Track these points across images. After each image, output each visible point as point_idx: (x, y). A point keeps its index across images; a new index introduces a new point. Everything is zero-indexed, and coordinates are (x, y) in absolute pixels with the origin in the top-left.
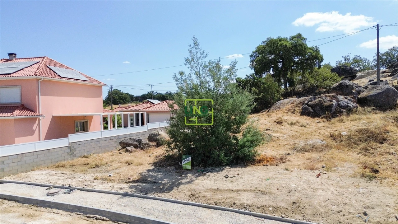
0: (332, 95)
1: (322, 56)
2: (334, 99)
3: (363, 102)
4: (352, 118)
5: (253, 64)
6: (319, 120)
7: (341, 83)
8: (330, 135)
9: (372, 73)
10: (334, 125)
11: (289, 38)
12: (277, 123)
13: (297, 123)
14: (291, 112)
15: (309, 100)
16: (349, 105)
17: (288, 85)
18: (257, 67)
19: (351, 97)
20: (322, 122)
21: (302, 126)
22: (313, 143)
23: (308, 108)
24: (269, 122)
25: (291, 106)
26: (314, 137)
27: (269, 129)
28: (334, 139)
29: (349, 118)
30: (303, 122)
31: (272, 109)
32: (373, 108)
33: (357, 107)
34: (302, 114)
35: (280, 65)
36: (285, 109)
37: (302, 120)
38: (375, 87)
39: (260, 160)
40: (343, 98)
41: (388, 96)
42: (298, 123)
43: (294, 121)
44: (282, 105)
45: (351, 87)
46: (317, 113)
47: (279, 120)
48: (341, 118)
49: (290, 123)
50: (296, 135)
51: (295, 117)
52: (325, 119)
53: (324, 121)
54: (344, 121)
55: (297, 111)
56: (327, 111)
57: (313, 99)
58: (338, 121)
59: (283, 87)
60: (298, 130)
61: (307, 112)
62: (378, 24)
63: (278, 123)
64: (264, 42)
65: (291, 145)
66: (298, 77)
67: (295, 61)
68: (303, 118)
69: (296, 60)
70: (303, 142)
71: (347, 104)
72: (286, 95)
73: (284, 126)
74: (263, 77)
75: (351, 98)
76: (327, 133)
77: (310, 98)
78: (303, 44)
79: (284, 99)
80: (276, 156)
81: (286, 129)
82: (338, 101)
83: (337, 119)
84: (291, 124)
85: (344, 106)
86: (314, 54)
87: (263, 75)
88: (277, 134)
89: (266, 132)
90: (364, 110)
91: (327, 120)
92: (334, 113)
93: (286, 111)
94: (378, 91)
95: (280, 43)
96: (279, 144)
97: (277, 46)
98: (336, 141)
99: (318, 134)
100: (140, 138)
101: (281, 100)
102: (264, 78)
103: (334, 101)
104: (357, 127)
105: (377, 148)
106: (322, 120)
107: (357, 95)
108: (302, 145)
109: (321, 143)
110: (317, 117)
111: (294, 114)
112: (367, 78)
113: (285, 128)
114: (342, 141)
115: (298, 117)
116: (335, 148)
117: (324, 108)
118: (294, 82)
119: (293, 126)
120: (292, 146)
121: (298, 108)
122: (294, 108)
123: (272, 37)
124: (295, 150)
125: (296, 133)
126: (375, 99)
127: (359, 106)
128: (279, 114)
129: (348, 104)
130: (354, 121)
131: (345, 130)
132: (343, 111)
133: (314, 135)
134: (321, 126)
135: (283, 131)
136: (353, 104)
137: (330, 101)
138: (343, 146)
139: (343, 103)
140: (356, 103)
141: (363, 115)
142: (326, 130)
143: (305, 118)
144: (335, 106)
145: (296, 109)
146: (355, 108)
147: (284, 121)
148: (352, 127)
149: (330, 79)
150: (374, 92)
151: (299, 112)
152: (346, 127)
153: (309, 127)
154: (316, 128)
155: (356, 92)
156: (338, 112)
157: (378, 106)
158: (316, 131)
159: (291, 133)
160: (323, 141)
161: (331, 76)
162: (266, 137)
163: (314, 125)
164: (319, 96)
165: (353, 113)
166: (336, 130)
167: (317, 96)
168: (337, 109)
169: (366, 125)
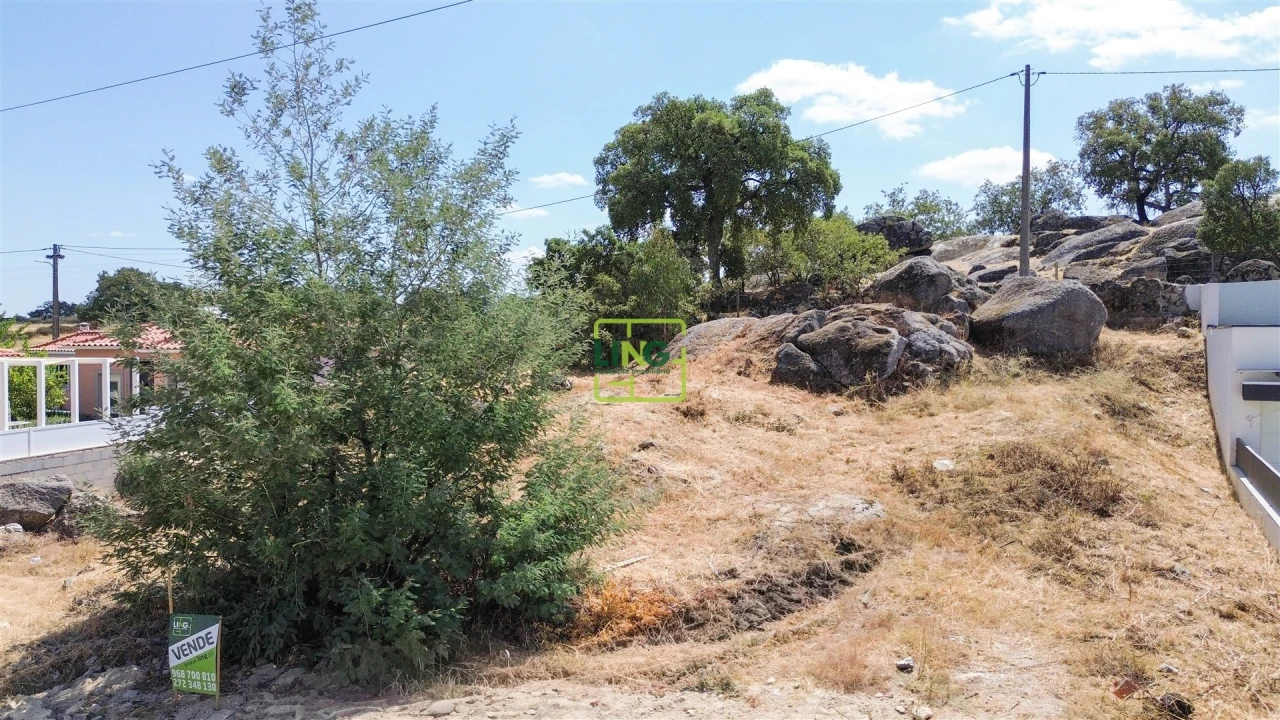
0: (883, 307)
2: (892, 326)
3: (989, 337)
4: (959, 401)
5: (604, 192)
6: (842, 403)
7: (911, 268)
8: (890, 472)
9: (976, 245)
10: (896, 427)
12: (685, 414)
13: (760, 416)
14: (736, 370)
15: (803, 325)
16: (948, 348)
17: (722, 272)
18: (619, 203)
19: (949, 320)
20: (850, 410)
21: (780, 429)
22: (832, 513)
23: (799, 357)
24: (653, 412)
25: (735, 347)
26: (829, 478)
27: (652, 445)
28: (912, 492)
29: (947, 398)
30: (783, 412)
32: (1023, 359)
33: (971, 357)
34: (779, 377)
35: (699, 199)
36: (713, 356)
37: (779, 402)
38: (1026, 285)
39: (599, 616)
40: (924, 320)
41: (1071, 318)
42: (765, 415)
43: (749, 409)
44: (703, 341)
45: (945, 282)
46: (832, 377)
47: (693, 403)
48: (919, 398)
49: (732, 414)
50: (759, 470)
51: (752, 388)
52: (863, 401)
53: (861, 407)
54: (932, 410)
55: (759, 364)
56: (868, 367)
57: (815, 323)
58: (907, 409)
59: (707, 275)
60: (765, 448)
61: (797, 371)
62: (1028, 67)
63: (687, 413)
64: (643, 111)
65: (741, 522)
66: (754, 249)
67: (746, 188)
68: (779, 395)
69: (752, 185)
70: (789, 507)
71: (937, 344)
72: (719, 305)
73: (711, 428)
74: (640, 240)
75: (951, 323)
76: (877, 463)
77: (806, 319)
78: (777, 126)
79: (710, 319)
80: (677, 586)
81: (715, 439)
82: (906, 332)
83: (905, 399)
84: (737, 419)
85: (927, 352)
86: (812, 165)
87: (640, 231)
88: (684, 467)
89: (636, 456)
90: (996, 369)
91: (871, 405)
92: (894, 376)
93: (717, 367)
94: (1040, 300)
95: (698, 117)
96: (689, 514)
97: (688, 127)
98: (920, 500)
99: (843, 467)
100: (63, 484)
101: (699, 322)
102: (641, 246)
103: (894, 331)
104: (985, 438)
105: (1098, 543)
106: (853, 403)
107: (965, 310)
108: (787, 520)
109: (866, 512)
110: (833, 392)
111: (748, 376)
112: (964, 260)
113: (716, 435)
114: (943, 501)
115: (763, 392)
116: (924, 536)
117: (856, 356)
118: (742, 261)
119: (744, 427)
120: (744, 529)
121: (761, 356)
122: (746, 355)
123: (672, 94)
124: (760, 548)
125: (758, 461)
126: (1027, 330)
127: (976, 352)
128: (692, 377)
129: (942, 345)
130: (968, 411)
131: (943, 448)
132: (924, 370)
133: (831, 472)
134: (850, 428)
135: (708, 450)
136: (959, 346)
137: (879, 331)
138: (952, 527)
139: (925, 341)
140: (966, 341)
141: (990, 385)
142: (872, 447)
143: (789, 394)
144: (898, 351)
145: (756, 357)
146: (966, 361)
147: (709, 406)
148: (968, 438)
149: (864, 253)
150: (1025, 303)
151: (764, 370)
152: (943, 437)
153: (807, 432)
154: (834, 436)
155: (962, 300)
156: (907, 374)
157: (1043, 355)
158: (833, 450)
159: (737, 461)
160: (871, 503)
161: (866, 244)
162: (636, 479)
163: (824, 423)
164: (835, 311)
165: (959, 378)
166: (911, 449)
167: (827, 312)
168: (906, 362)
169: (1018, 428)
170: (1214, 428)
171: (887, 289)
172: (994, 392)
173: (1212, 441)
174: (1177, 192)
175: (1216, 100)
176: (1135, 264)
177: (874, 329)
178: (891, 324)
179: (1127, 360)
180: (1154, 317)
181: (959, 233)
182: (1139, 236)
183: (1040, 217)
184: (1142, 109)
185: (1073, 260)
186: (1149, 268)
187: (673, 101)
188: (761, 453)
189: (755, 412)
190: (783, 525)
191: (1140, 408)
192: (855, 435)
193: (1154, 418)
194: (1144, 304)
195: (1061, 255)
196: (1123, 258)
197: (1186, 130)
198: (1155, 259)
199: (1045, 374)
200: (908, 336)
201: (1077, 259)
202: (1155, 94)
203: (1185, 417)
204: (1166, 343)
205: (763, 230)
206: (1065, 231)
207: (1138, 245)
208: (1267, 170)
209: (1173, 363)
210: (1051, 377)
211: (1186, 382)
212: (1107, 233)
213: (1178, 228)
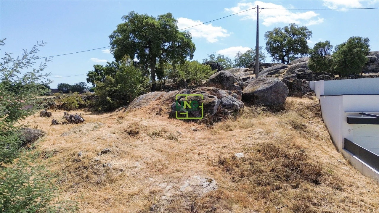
0: (211, 88)
1: (194, 44)
3: (249, 99)
4: (241, 124)
5: (113, 48)
6: (196, 126)
7: (221, 74)
8: (217, 159)
9: (236, 71)
10: (218, 136)
11: (157, 17)
12: (129, 134)
13: (163, 132)
14: (156, 112)
16: (236, 103)
19: (235, 93)
20: (200, 129)
21: (171, 138)
22: (192, 189)
24: (114, 133)
25: (156, 103)
26: (192, 164)
27: (109, 151)
28: (228, 170)
29: (236, 123)
30: (173, 130)
31: (130, 106)
32: (262, 107)
33: (244, 107)
34: (172, 116)
35: (147, 51)
36: (147, 107)
37: (172, 126)
38: (261, 80)
40: (227, 93)
41: (277, 92)
42: (165, 132)
43: (159, 129)
44: (144, 101)
45: (232, 79)
47: (133, 129)
48: (226, 123)
49: (151, 132)
50: (159, 161)
51: (161, 120)
52: (205, 125)
53: (204, 127)
54: (231, 128)
55: (165, 110)
56: (206, 111)
58: (221, 128)
60: (164, 148)
62: (258, 6)
63: (131, 133)
64: (125, 17)
66: (167, 70)
67: (164, 48)
68: (172, 123)
70: (171, 185)
71: (232, 102)
72: (154, 88)
73: (141, 139)
75: (236, 94)
76: (212, 155)
77: (183, 92)
78: (174, 26)
82: (220, 97)
83: (220, 124)
84: (153, 135)
85: (228, 105)
86: (186, 40)
88: (123, 162)
89: (98, 158)
90: (252, 111)
91: (208, 127)
92: (216, 115)
93: (149, 111)
94: (267, 86)
95: (145, 20)
96: (120, 191)
97: (142, 24)
98: (232, 175)
99: (197, 157)
103: (216, 97)
104: (254, 141)
106: (201, 126)
107: (241, 89)
108: (169, 195)
109: (209, 187)
110: (193, 121)
111: (160, 115)
113: (142, 143)
114: (242, 176)
115: (166, 122)
116: (237, 200)
118: (163, 73)
119: (156, 138)
120: (146, 202)
121: (166, 107)
122: (160, 107)
123: (136, 12)
125: (159, 156)
126: (263, 96)
127: (245, 105)
128: (137, 116)
129: (234, 102)
130: (245, 129)
131: (237, 146)
132: (227, 112)
133: (192, 160)
134: (200, 137)
135: (137, 152)
136: (239, 103)
137: (210, 97)
138: (250, 193)
139: (227, 101)
140: (242, 101)
141: (251, 117)
142: (209, 146)
143: (176, 122)
144: (217, 105)
145: (163, 107)
146: (242, 108)
147: (141, 129)
148: (247, 141)
149: (203, 71)
150: (261, 87)
151: (166, 112)
152: (237, 141)
153: (182, 139)
154: (193, 141)
155: (238, 86)
156: (221, 114)
157: (268, 106)
158: (193, 148)
159: (150, 156)
160: (210, 181)
161: (204, 68)
162: (96, 171)
163: (189, 135)
164: (194, 90)
165: (240, 115)
166: (225, 147)
167: (191, 90)
168: (220, 109)
169: (266, 136)
170: (329, 132)
171: (212, 82)
172: (253, 121)
173: (329, 137)
174: (291, 57)
175: (304, 29)
176: (286, 76)
177: (208, 96)
178: (215, 94)
179: (295, 107)
180: (300, 92)
181: (231, 68)
182: (286, 68)
183: (254, 63)
184: (283, 31)
185: (267, 75)
186: (291, 77)
187: (136, 14)
188: (162, 151)
189: (161, 131)
190: (167, 198)
191: (302, 125)
192: (202, 140)
193: (309, 129)
194: (297, 88)
195: (263, 73)
196: (282, 74)
197: (296, 37)
198: (292, 75)
199: (271, 113)
200: (221, 99)
201: (268, 74)
202: (287, 27)
203: (317, 128)
204: (306, 101)
205: (170, 63)
206: (262, 67)
207: (286, 71)
208: (329, 45)
209: (310, 108)
210: (272, 114)
211: (315, 115)
212: (276, 67)
213: (298, 65)
